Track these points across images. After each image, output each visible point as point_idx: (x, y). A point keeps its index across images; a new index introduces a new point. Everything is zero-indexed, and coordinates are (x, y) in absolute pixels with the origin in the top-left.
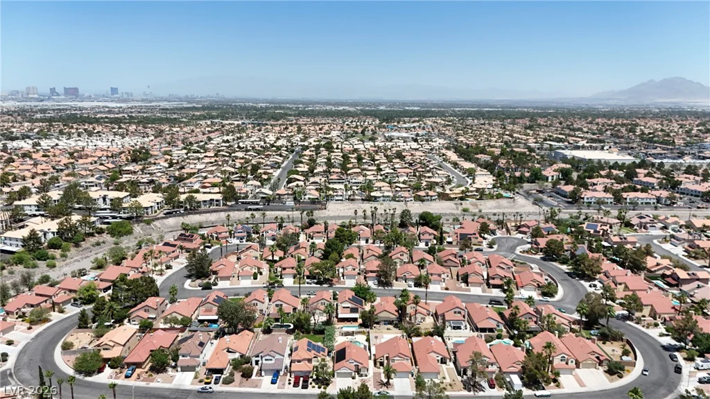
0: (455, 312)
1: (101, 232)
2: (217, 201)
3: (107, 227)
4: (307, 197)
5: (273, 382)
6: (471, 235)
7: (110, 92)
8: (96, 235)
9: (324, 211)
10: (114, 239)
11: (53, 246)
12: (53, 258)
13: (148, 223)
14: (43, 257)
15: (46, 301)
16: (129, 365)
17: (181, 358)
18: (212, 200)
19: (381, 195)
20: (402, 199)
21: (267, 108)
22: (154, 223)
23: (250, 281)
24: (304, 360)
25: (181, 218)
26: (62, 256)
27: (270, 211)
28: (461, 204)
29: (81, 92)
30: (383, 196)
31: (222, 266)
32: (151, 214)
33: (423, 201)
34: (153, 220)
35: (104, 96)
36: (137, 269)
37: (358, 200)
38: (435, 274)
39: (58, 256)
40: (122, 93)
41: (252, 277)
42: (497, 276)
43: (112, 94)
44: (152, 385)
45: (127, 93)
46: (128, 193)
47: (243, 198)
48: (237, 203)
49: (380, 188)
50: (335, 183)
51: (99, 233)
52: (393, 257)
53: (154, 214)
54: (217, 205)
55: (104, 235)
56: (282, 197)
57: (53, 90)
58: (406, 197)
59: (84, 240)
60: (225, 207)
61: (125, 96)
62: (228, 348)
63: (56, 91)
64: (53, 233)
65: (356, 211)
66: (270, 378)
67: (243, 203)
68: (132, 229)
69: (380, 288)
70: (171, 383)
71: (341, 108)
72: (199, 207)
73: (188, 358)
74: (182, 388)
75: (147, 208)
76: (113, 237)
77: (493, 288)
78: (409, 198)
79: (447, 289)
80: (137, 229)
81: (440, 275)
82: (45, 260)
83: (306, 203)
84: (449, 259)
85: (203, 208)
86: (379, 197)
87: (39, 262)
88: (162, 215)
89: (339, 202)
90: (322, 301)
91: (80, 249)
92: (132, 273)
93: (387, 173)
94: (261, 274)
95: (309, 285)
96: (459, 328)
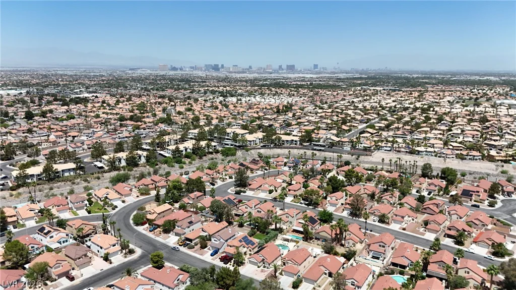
0: (380, 246)
1: (217, 152)
2: (296, 141)
3: (221, 150)
4: (362, 145)
5: (212, 255)
6: (474, 192)
7: (313, 68)
8: (214, 154)
9: (369, 157)
10: (223, 157)
11: (187, 156)
12: (185, 163)
13: (247, 151)
14: (179, 162)
15: (152, 184)
16: (155, 225)
17: (176, 227)
18: (293, 140)
19: (425, 150)
20: (443, 155)
21: (417, 78)
22: (251, 151)
23: (266, 194)
24: (233, 246)
25: (269, 150)
26: (190, 163)
27: (328, 152)
28: (503, 166)
29: (296, 67)
30: (426, 151)
31: (255, 182)
32: (253, 145)
33: (462, 159)
34: (251, 149)
35: (309, 70)
36: (210, 175)
37: (403, 152)
38: (399, 216)
39: (187, 162)
40: (320, 68)
41: (268, 192)
42: (454, 228)
43: (314, 69)
44: (158, 239)
45: (323, 68)
46: (248, 131)
47: (316, 142)
48: (310, 144)
49: (433, 144)
50: (399, 137)
51: (216, 153)
52: (383, 198)
53: (254, 146)
54: (295, 144)
55: (219, 154)
56: (343, 143)
57: (280, 67)
58: (447, 154)
59: (205, 156)
60: (300, 146)
61: (322, 70)
62: (203, 229)
63: (282, 67)
64: (190, 149)
65: (383, 159)
66: (211, 252)
67: (314, 144)
68: (235, 153)
69: (349, 217)
70: (165, 240)
71: (485, 78)
72: (283, 144)
73: (180, 228)
74: (168, 244)
75: (250, 141)
76: (223, 156)
77: (448, 237)
78: (450, 155)
79: (404, 229)
80: (239, 153)
81: (403, 217)
82: (179, 163)
83: (360, 150)
84: (429, 208)
85: (286, 145)
86: (421, 152)
87: (176, 164)
88: (259, 147)
89: (386, 152)
90: (286, 215)
91: (201, 160)
92: (204, 177)
93: (453, 133)
94: (276, 191)
95: (300, 205)
96: (378, 258)
